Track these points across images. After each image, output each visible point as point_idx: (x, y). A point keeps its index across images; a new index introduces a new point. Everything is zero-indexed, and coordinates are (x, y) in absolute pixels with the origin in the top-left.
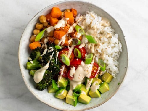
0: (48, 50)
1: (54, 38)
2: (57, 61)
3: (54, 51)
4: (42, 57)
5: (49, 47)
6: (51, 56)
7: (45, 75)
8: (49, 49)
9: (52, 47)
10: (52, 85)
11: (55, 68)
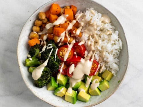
0: (47, 47)
2: (56, 58)
5: (48, 44)
9: (51, 44)
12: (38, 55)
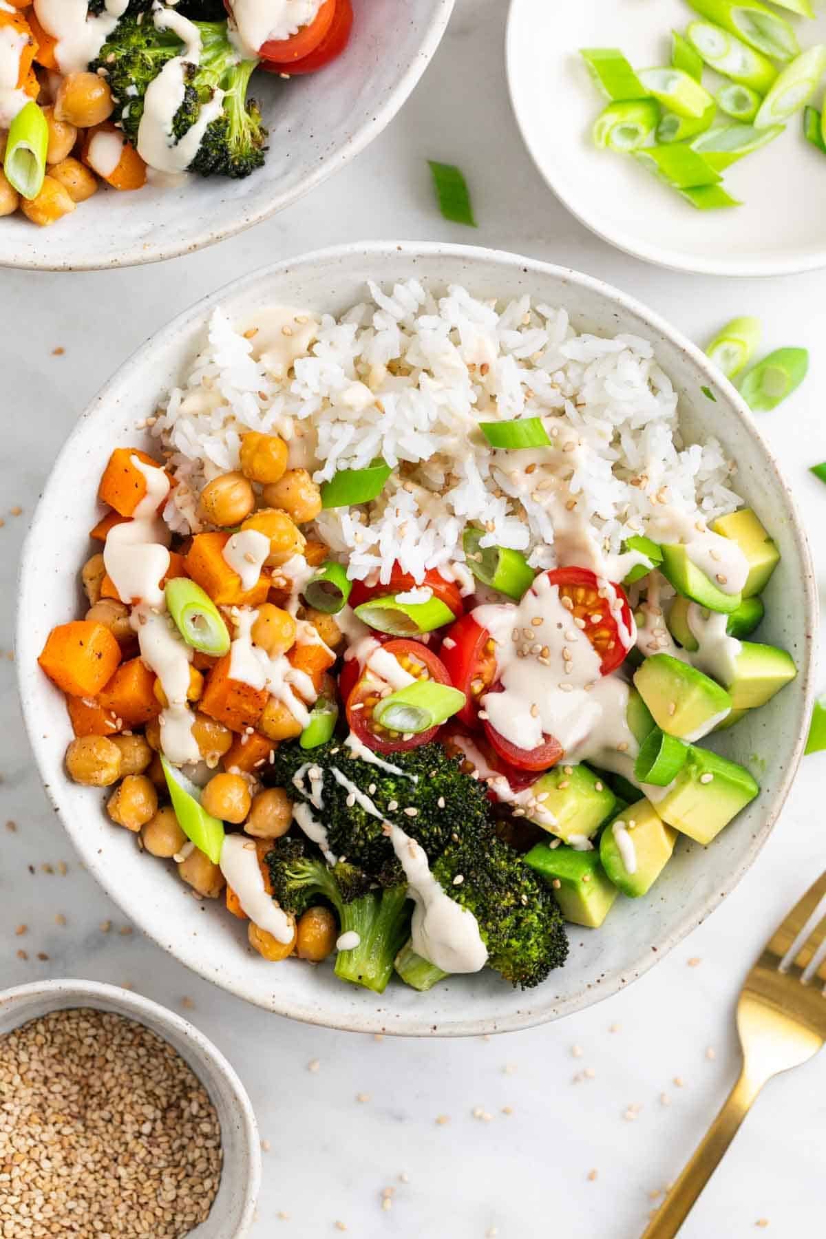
0: (309, 802)
1: (250, 730)
2: (404, 768)
3: (326, 764)
4: (343, 859)
5: (295, 788)
6: (354, 795)
7: (458, 888)
8: (304, 791)
9: (299, 767)
10: (558, 884)
11: (441, 803)
12: (341, 885)
